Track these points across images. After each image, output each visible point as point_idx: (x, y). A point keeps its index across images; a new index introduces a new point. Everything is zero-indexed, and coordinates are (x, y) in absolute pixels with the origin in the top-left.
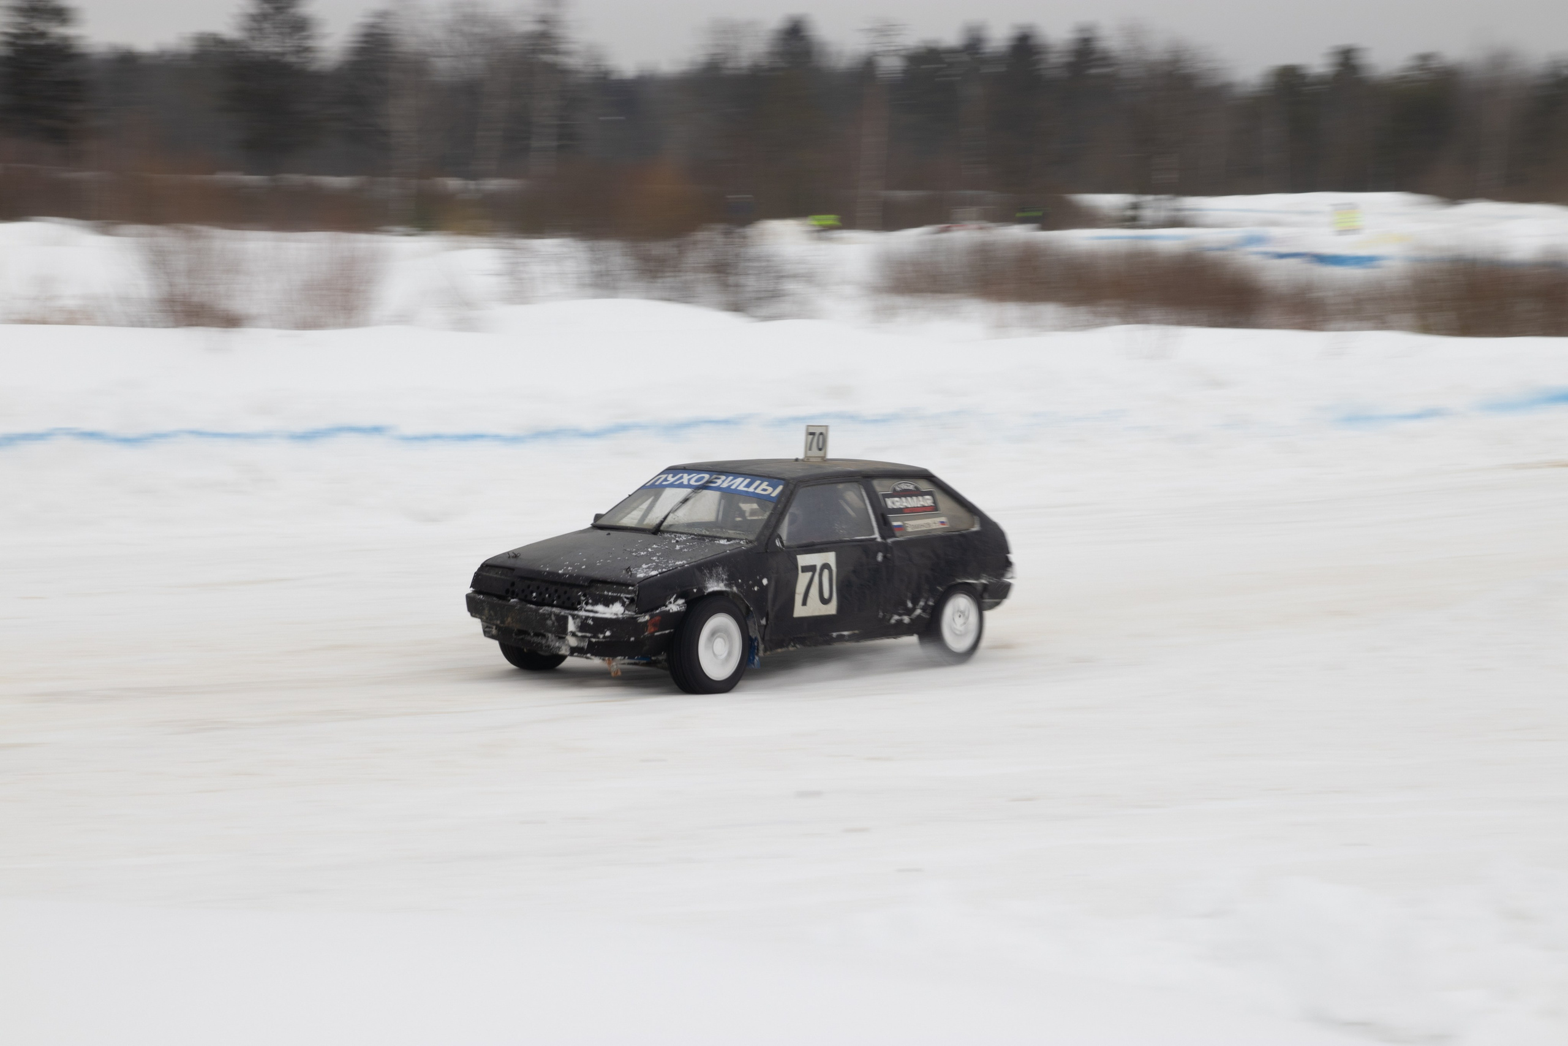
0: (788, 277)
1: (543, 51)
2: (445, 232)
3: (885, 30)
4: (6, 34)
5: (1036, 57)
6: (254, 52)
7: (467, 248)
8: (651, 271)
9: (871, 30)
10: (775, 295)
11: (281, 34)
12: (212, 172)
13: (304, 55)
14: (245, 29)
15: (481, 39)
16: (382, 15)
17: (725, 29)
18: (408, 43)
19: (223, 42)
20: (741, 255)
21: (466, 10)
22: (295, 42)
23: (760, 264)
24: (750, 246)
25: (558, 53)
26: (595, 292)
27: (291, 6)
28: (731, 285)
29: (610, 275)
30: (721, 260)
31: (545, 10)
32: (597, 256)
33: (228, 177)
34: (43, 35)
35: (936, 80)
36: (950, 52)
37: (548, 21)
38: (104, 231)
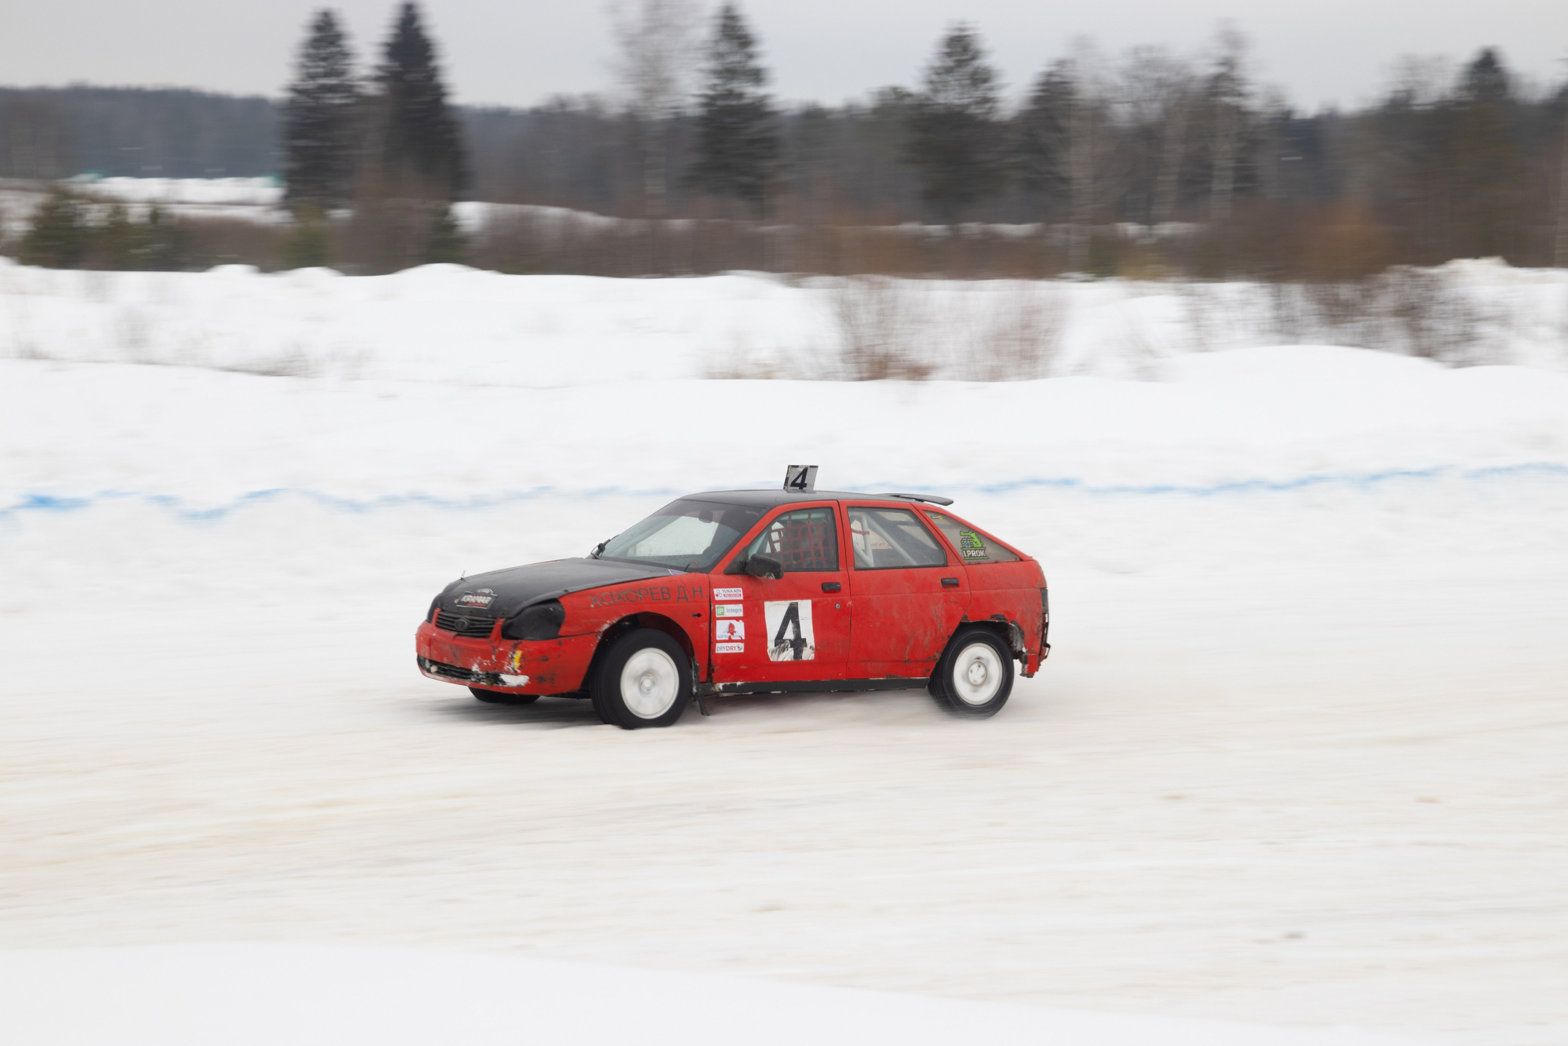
0: (1479, 320)
1: (1225, 94)
2: (1123, 278)
4: (701, 95)
6: (939, 104)
7: (1143, 295)
8: (1333, 316)
10: (1468, 338)
11: (963, 86)
12: (899, 223)
13: (988, 105)
14: (931, 82)
15: (1160, 84)
16: (1061, 63)
17: (1412, 65)
18: (1087, 91)
19: (910, 95)
20: (1431, 298)
21: (1144, 55)
22: (978, 94)
23: (1452, 307)
24: (1440, 288)
25: (1241, 95)
26: (1277, 338)
27: (974, 58)
28: (1421, 330)
29: (1293, 321)
30: (1411, 303)
31: (1225, 53)
32: (1278, 302)
33: (910, 227)
34: (740, 96)
37: (1230, 63)
38: (793, 283)
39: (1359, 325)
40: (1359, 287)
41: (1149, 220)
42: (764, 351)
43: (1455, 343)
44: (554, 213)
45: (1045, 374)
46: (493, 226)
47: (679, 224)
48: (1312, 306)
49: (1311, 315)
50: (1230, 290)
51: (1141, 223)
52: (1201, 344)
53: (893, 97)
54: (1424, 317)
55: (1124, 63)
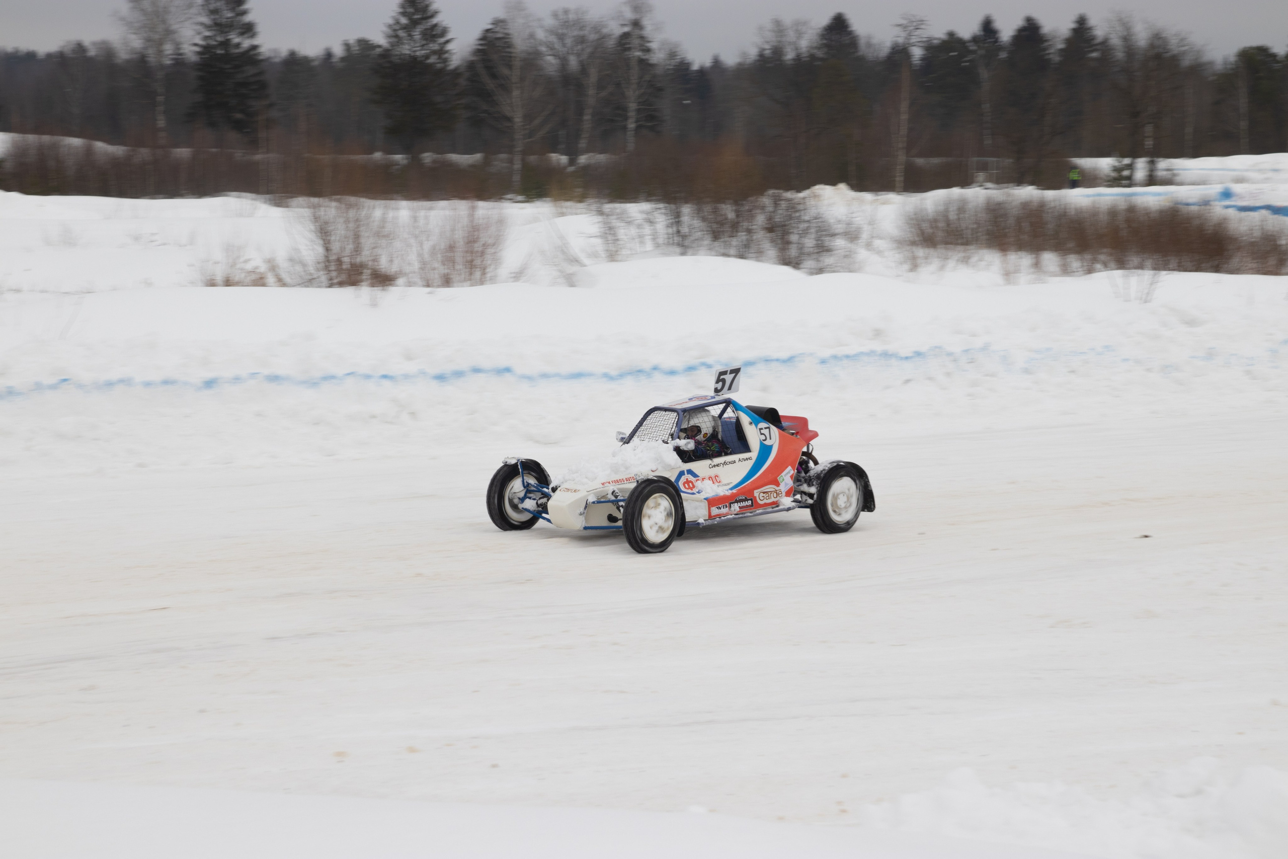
0: (831, 235)
1: (633, 48)
2: (550, 199)
3: (914, 24)
4: (196, 45)
5: (1046, 44)
7: (567, 214)
8: (716, 232)
10: (822, 249)
12: (369, 153)
13: (443, 56)
14: (391, 37)
15: (581, 40)
16: (497, 22)
17: (779, 29)
18: (520, 44)
19: (376, 46)
20: (798, 218)
22: (435, 46)
23: (812, 225)
24: (804, 209)
25: (647, 50)
26: (674, 250)
27: (430, 17)
28: (789, 243)
29: (684, 237)
30: (777, 222)
31: (629, 15)
32: (671, 221)
33: (377, 156)
34: (234, 46)
35: (963, 64)
36: (969, 41)
37: (636, 24)
38: (278, 204)
39: (740, 239)
40: (737, 207)
41: (573, 154)
42: (255, 262)
43: (813, 253)
44: (75, 142)
46: (17, 154)
47: (182, 153)
48: (699, 224)
49: (701, 231)
50: (636, 210)
51: (562, 154)
52: (612, 256)
53: (357, 48)
54: (791, 233)
55: (550, 22)
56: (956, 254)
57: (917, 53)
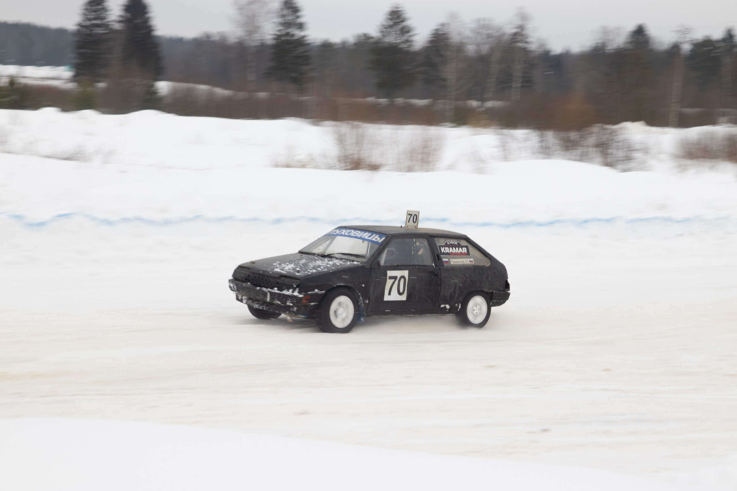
0: (634, 150)
1: (519, 42)
2: (470, 126)
3: (685, 31)
6: (386, 42)
7: (479, 134)
8: (566, 146)
9: (678, 31)
10: (628, 159)
11: (397, 34)
12: (366, 98)
13: (409, 44)
14: (382, 32)
15: (489, 36)
16: (443, 25)
17: (606, 31)
18: (455, 38)
19: (372, 38)
20: (612, 140)
21: (482, 23)
22: (404, 38)
23: (621, 144)
24: (616, 135)
25: (526, 42)
26: (541, 156)
27: (403, 21)
28: (607, 154)
29: (548, 148)
30: (602, 141)
31: (520, 23)
32: (541, 139)
33: (371, 99)
34: (293, 35)
35: (711, 55)
36: (718, 41)
37: (521, 27)
38: (316, 124)
39: (579, 151)
40: (579, 133)
41: (483, 100)
42: (302, 155)
43: (623, 160)
44: (203, 88)
45: (433, 170)
46: (174, 93)
47: (262, 95)
48: (557, 142)
49: (556, 146)
50: (520, 133)
51: (478, 100)
52: (506, 158)
53: (364, 38)
54: (609, 149)
55: (473, 26)
56: (708, 164)
57: (686, 48)
